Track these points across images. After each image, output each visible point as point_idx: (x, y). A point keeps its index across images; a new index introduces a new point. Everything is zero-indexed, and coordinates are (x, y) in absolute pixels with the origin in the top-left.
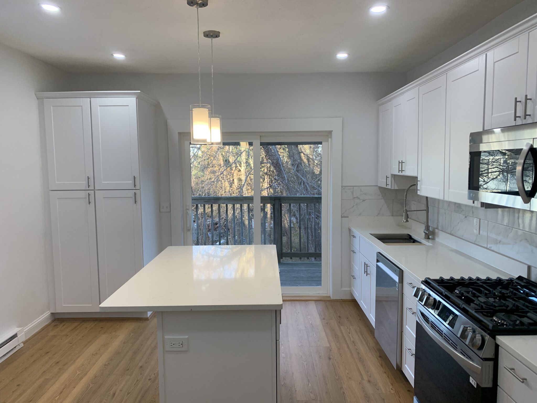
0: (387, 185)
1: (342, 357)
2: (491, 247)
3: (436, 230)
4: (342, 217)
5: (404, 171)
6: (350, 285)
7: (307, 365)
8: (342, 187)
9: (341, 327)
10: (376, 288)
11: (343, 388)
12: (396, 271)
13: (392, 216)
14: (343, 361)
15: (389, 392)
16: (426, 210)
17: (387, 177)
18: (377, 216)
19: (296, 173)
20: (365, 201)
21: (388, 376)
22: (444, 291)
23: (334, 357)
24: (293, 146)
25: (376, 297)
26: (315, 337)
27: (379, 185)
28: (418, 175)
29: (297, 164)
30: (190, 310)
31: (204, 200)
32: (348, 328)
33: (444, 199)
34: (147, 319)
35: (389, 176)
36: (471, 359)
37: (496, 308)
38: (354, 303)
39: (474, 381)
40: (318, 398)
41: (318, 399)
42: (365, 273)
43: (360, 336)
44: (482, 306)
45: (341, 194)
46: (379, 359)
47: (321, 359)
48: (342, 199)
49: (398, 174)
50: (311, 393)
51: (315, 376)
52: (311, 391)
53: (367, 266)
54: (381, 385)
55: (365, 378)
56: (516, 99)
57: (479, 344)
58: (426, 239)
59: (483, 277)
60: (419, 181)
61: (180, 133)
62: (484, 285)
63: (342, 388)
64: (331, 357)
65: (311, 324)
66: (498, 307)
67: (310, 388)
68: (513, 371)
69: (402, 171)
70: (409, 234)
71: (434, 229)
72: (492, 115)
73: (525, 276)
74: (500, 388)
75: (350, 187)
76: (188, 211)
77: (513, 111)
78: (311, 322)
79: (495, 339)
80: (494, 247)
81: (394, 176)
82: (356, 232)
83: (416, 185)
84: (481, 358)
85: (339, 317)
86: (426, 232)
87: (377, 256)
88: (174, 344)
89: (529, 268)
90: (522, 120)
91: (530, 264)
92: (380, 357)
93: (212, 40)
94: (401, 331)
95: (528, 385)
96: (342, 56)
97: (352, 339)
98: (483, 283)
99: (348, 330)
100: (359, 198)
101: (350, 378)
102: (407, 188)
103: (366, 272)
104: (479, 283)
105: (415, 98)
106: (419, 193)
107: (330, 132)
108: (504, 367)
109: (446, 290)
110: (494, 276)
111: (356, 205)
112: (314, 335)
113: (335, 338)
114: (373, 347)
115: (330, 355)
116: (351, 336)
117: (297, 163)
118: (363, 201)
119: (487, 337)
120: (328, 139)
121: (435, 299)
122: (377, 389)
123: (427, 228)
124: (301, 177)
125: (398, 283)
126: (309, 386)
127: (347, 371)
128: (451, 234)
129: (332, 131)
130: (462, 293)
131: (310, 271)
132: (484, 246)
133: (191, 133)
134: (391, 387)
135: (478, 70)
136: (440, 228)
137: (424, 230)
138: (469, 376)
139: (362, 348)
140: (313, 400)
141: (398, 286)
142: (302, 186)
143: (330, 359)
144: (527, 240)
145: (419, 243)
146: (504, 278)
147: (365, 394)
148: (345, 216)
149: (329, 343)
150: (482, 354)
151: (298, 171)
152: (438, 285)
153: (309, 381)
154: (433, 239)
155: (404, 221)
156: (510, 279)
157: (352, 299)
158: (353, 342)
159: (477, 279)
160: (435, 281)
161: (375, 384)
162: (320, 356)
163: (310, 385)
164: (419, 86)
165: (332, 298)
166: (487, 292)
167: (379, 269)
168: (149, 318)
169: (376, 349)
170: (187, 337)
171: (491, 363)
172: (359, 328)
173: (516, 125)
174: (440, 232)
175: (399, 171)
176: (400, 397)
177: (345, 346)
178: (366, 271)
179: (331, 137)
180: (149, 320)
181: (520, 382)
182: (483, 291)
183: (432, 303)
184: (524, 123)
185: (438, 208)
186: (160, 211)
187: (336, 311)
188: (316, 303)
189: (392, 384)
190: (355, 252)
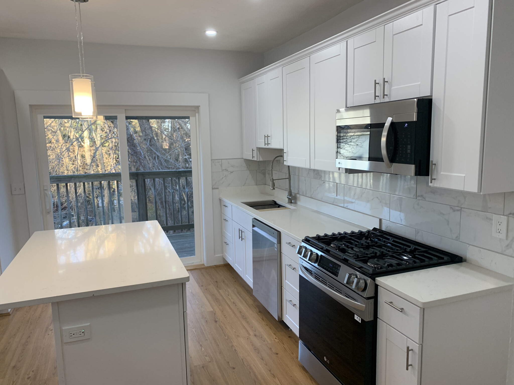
0: (253, 157)
1: (227, 318)
2: (347, 206)
3: (298, 195)
4: (213, 189)
5: (270, 144)
6: (222, 251)
7: (196, 331)
8: (211, 161)
9: (220, 291)
10: (253, 250)
11: (234, 346)
12: (273, 233)
13: (257, 185)
14: (228, 322)
15: (274, 342)
16: (288, 178)
17: (253, 150)
18: (244, 186)
19: (150, 148)
20: (232, 172)
21: (270, 328)
22: (325, 246)
23: (220, 319)
24: (144, 121)
25: (253, 258)
26: (198, 304)
27: (244, 158)
28: (284, 148)
29: (149, 139)
30: (92, 295)
31: (57, 179)
32: (226, 291)
33: (310, 168)
34: (8, 314)
35: (255, 149)
36: (355, 300)
37: (367, 255)
38: (228, 267)
39: (358, 317)
40: (214, 359)
41: (214, 361)
42: (239, 239)
43: (239, 296)
44: (358, 255)
45: (211, 167)
46: (259, 314)
47: (208, 323)
48: (212, 172)
49: (264, 147)
50: (205, 356)
51: (206, 340)
52: (205, 354)
53: (242, 232)
54: (265, 336)
55: (251, 333)
56: (375, 81)
57: (363, 287)
58: (289, 204)
59: (349, 232)
60: (285, 153)
61: (31, 106)
62: (352, 238)
63: (232, 346)
64: (217, 320)
65: (192, 293)
66: (369, 254)
67: (204, 352)
68: (391, 303)
69: (268, 144)
70: (274, 200)
71: (296, 194)
72: (354, 94)
73: (378, 227)
74: (379, 320)
75: (219, 161)
76: (46, 192)
77: (374, 91)
78: (190, 291)
79: (374, 280)
80: (350, 206)
81: (259, 149)
82: (227, 201)
83: (282, 156)
84: (364, 298)
85: (216, 282)
86: (289, 197)
87: (253, 222)
88: (74, 334)
89: (380, 220)
90: (380, 99)
91: (381, 218)
92: (260, 312)
93: (79, 4)
94: (281, 286)
95: (405, 313)
96: (211, 33)
97: (232, 301)
98: (350, 236)
99: (227, 293)
100: (227, 170)
101: (238, 336)
102: (272, 159)
103: (241, 238)
104: (347, 236)
105: (278, 77)
106: (285, 163)
107: (198, 107)
108: (385, 302)
109: (326, 245)
110: (356, 230)
111: (225, 177)
112: (196, 302)
113: (217, 301)
114: (252, 305)
115: (215, 318)
116: (230, 298)
117: (150, 137)
118: (231, 173)
119: (369, 280)
120: (196, 114)
121: (317, 254)
122: (263, 341)
123: (290, 193)
124: (155, 152)
125: (276, 244)
126: (202, 351)
127: (234, 330)
128: (311, 198)
129: (200, 106)
130: (339, 246)
131: (179, 243)
132: (341, 205)
133: (71, 106)
134: (275, 337)
135: (340, 55)
136: (301, 193)
137: (288, 196)
138: (354, 314)
139: (243, 307)
140: (209, 362)
141: (276, 246)
142: (157, 161)
143: (216, 322)
144: (377, 198)
145: (284, 208)
146: (364, 230)
147: (254, 348)
148: (216, 187)
149: (213, 308)
150: (366, 294)
151: (151, 145)
152: (318, 242)
153: (201, 346)
154: (295, 203)
155: (271, 189)
156: (368, 231)
157: (224, 263)
158: (234, 303)
159: (344, 233)
160: (313, 238)
161: (261, 337)
162: (207, 321)
163: (203, 349)
164: (282, 67)
165: (206, 265)
166: (357, 243)
167: (254, 233)
168: (11, 313)
169: (255, 306)
170: (89, 324)
171: (372, 301)
172: (236, 290)
173: (375, 103)
174: (302, 197)
175: (265, 144)
176: (283, 344)
177: (227, 308)
178: (240, 236)
179: (198, 112)
180: (10, 315)
181: (399, 312)
182: (353, 243)
183: (316, 258)
184: (382, 102)
185: (299, 176)
186: (11, 193)
187: (212, 277)
188: (191, 272)
189: (275, 334)
190: (227, 220)
